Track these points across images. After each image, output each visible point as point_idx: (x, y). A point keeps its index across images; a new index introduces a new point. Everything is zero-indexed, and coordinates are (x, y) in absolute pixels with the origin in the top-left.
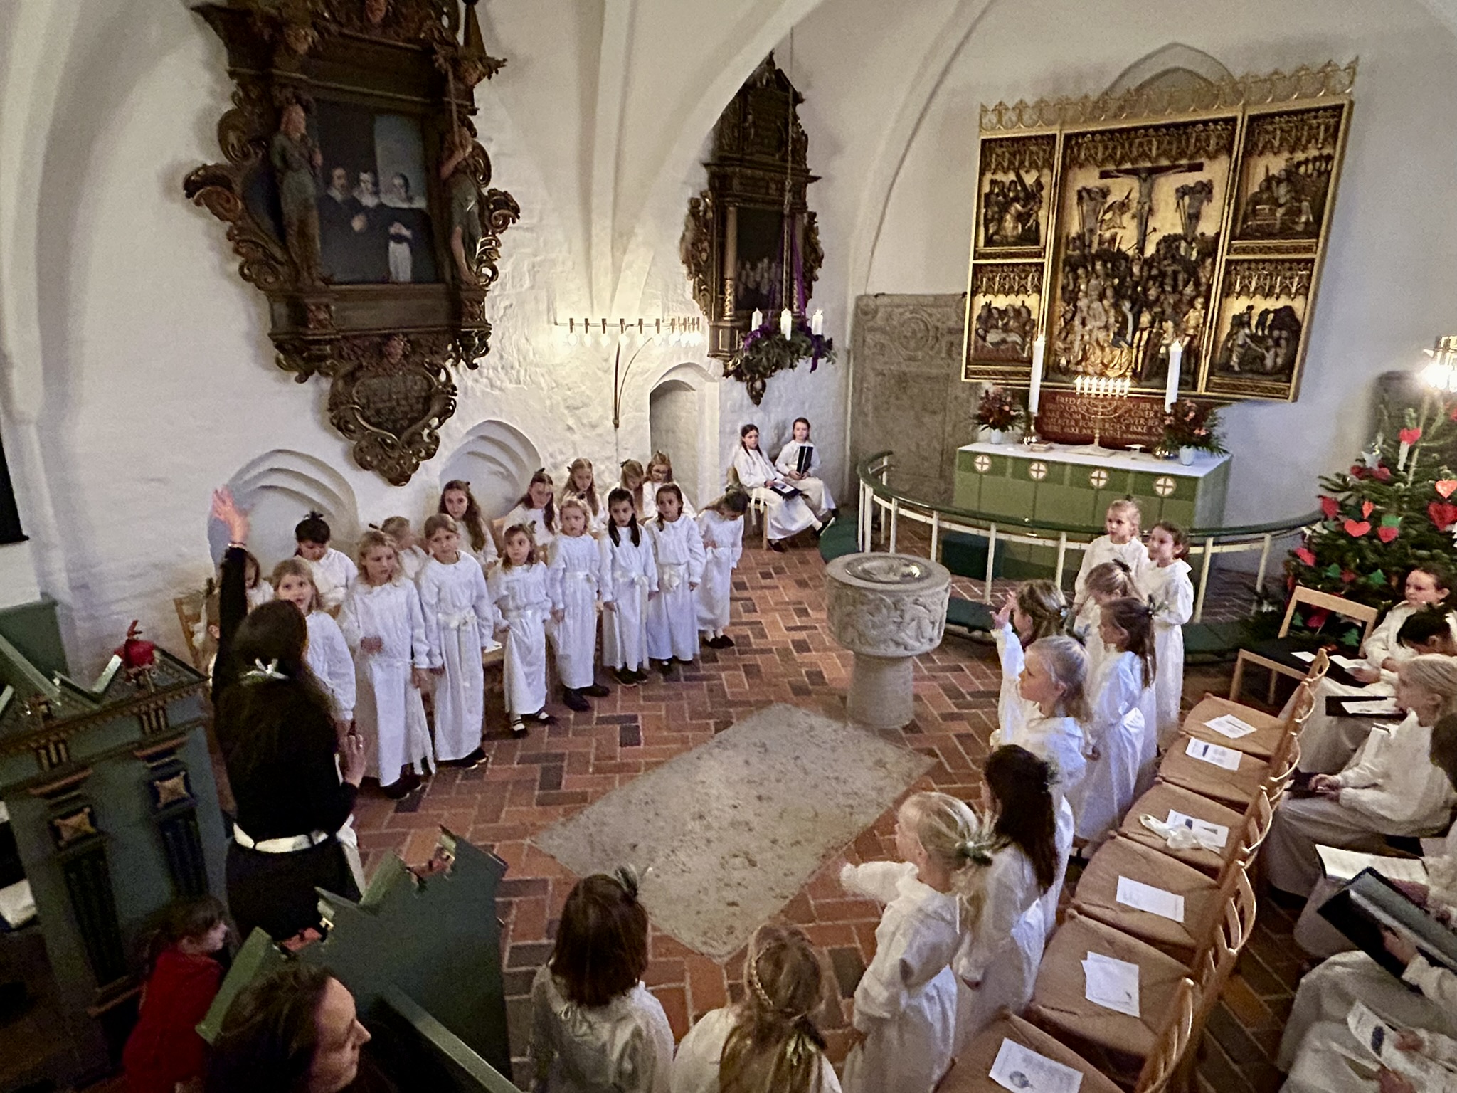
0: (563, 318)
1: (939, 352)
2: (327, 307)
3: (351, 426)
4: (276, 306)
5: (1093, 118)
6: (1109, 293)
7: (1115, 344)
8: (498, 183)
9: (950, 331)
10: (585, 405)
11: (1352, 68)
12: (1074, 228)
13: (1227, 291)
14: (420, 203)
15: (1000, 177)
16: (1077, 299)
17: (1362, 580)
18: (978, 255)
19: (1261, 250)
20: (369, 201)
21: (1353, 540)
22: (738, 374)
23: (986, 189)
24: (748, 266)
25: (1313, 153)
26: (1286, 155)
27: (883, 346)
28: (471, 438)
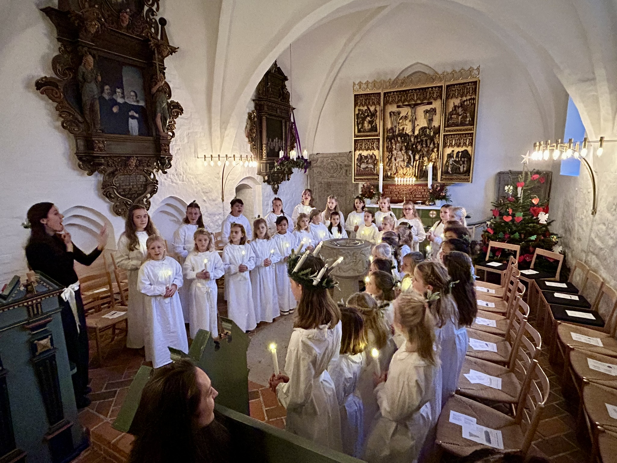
0: (201, 155)
1: (342, 174)
2: (103, 142)
3: (113, 196)
4: (78, 141)
5: (394, 87)
6: (404, 148)
7: (407, 166)
8: (174, 98)
9: (346, 166)
10: (211, 192)
11: (478, 69)
12: (389, 126)
13: (444, 146)
14: (142, 104)
15: (361, 108)
16: (392, 151)
17: (512, 236)
18: (356, 136)
19: (455, 131)
20: (120, 100)
21: (506, 223)
22: (268, 182)
23: (357, 112)
24: (270, 140)
25: (469, 97)
26: (460, 98)
27: (321, 172)
28: (163, 204)
